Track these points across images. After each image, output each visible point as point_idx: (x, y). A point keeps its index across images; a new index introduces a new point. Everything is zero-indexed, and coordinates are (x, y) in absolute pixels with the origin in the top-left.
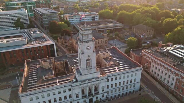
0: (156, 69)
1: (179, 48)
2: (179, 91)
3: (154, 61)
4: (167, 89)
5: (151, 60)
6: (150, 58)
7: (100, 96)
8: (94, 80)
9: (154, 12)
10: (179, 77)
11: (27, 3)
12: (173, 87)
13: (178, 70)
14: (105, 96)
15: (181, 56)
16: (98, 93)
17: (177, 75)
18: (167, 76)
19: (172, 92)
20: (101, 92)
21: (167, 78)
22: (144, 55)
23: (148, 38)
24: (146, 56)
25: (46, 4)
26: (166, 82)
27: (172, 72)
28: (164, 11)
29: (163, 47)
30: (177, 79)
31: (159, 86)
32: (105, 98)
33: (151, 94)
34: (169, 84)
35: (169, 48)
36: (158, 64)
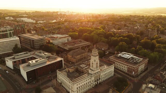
0: (118, 65)
1: (124, 54)
2: (129, 72)
3: (116, 61)
4: (124, 72)
5: (114, 61)
6: (114, 60)
7: (101, 80)
8: (99, 72)
9: (103, 33)
10: (129, 67)
11: (8, 30)
12: (127, 71)
13: (128, 64)
14: (102, 80)
15: (127, 58)
16: (100, 79)
17: (127, 66)
18: (123, 67)
19: (126, 74)
20: (101, 78)
21: (123, 68)
22: (110, 59)
23: (106, 49)
24: (112, 59)
25: (21, 29)
26: (123, 70)
27: (125, 65)
28: (108, 33)
29: (117, 54)
30: (128, 67)
31: (120, 72)
32: (102, 81)
33: (119, 76)
34: (125, 71)
35: (120, 54)
36: (119, 62)
